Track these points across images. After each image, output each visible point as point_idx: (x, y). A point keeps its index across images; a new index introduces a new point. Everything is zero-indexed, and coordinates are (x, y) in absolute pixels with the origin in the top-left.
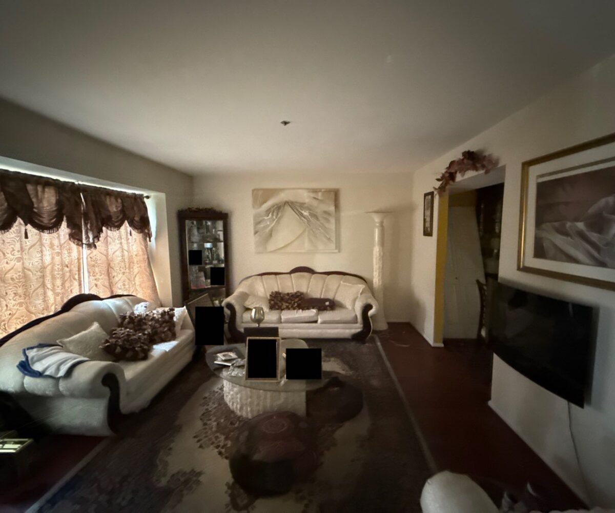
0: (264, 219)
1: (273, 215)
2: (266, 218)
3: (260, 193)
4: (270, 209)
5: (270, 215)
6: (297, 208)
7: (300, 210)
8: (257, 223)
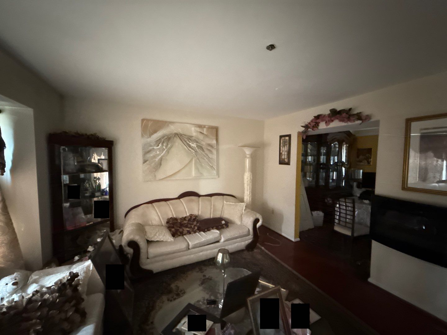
0: (154, 148)
1: (163, 145)
2: (155, 148)
3: (150, 124)
4: (160, 139)
5: (160, 145)
6: (186, 140)
7: (188, 142)
8: (146, 153)
